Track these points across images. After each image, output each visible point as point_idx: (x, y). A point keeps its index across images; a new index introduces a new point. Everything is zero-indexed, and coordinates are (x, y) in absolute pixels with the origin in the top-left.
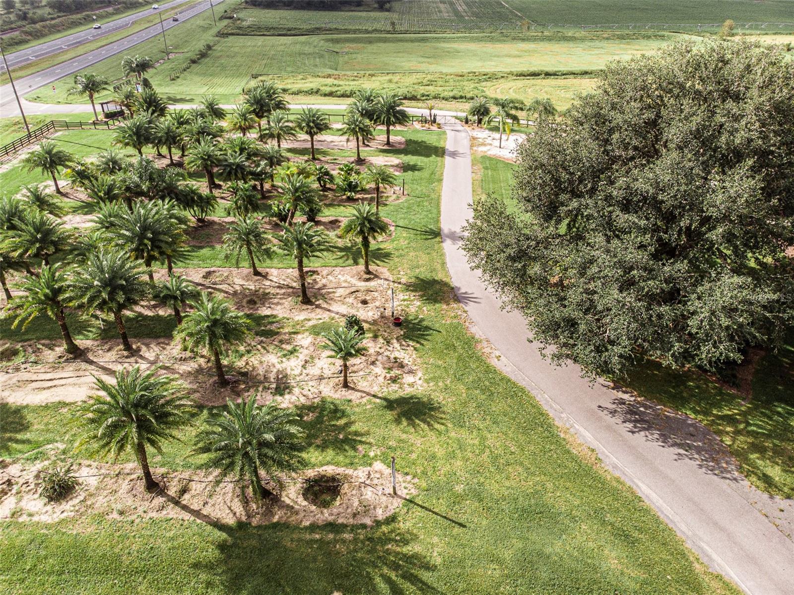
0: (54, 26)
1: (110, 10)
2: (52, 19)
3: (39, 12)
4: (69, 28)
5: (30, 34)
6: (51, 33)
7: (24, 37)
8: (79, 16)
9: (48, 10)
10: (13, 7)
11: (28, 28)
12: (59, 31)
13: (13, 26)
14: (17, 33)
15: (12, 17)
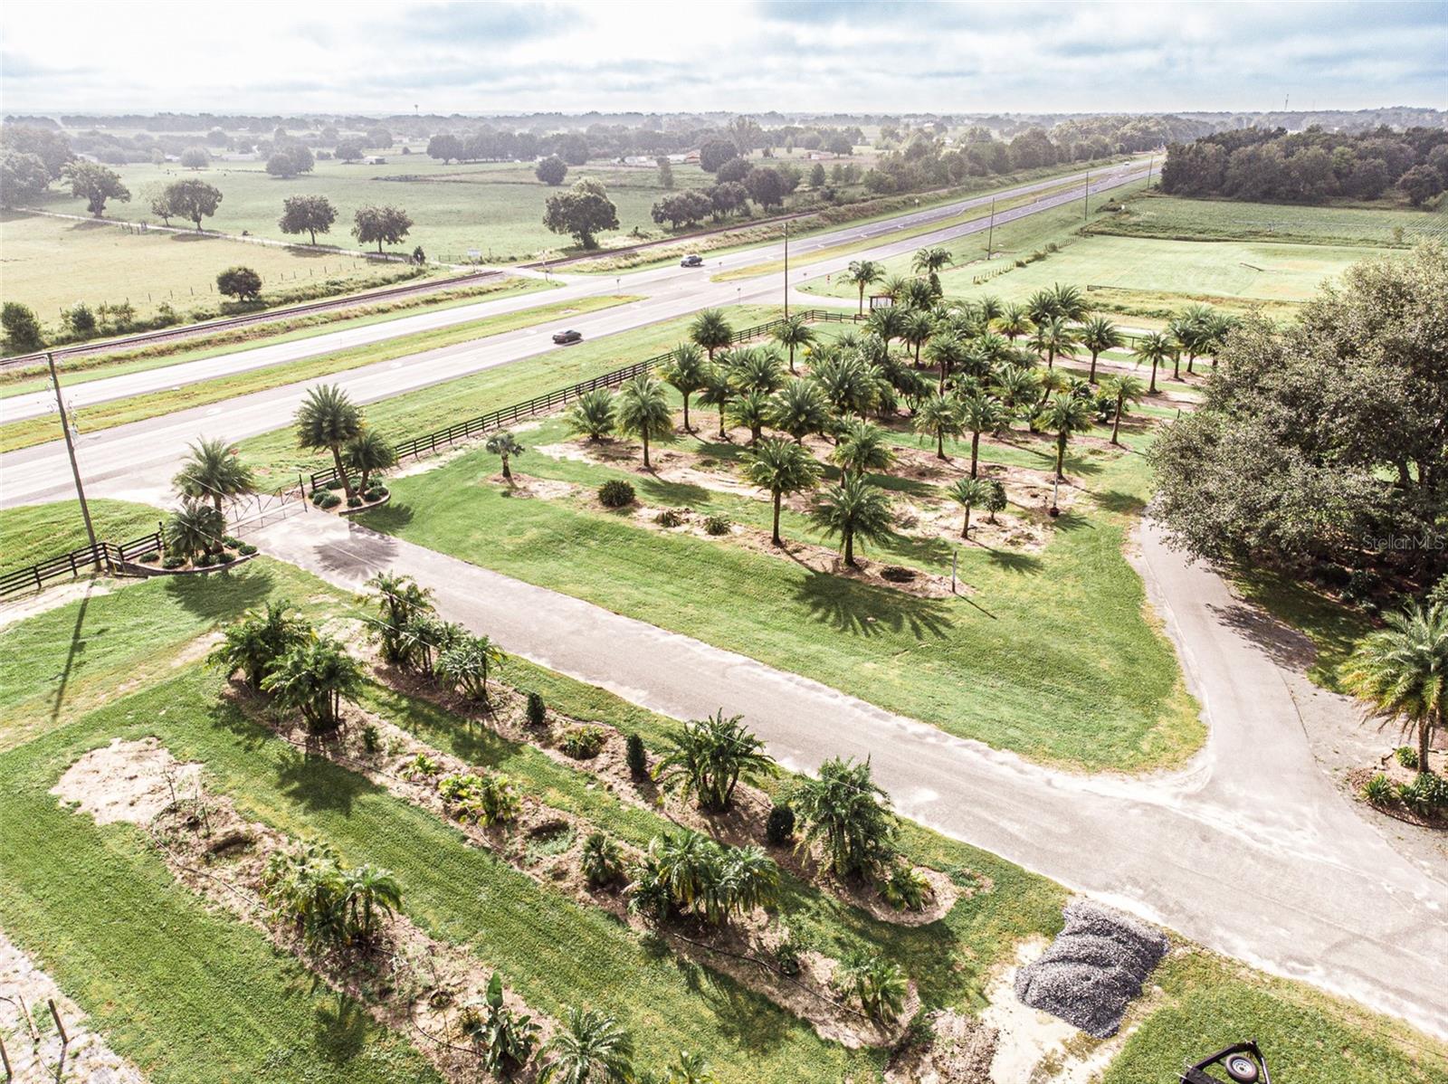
0: (863, 209)
1: (944, 192)
2: (864, 201)
3: (851, 191)
4: (881, 213)
5: (829, 217)
6: (855, 218)
7: (822, 221)
8: (899, 198)
9: (863, 189)
10: (821, 183)
11: (831, 210)
12: (866, 217)
13: (814, 207)
14: (814, 216)
15: (816, 195)
